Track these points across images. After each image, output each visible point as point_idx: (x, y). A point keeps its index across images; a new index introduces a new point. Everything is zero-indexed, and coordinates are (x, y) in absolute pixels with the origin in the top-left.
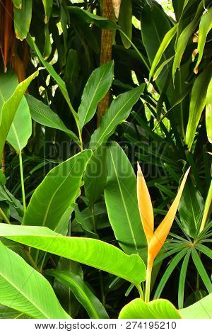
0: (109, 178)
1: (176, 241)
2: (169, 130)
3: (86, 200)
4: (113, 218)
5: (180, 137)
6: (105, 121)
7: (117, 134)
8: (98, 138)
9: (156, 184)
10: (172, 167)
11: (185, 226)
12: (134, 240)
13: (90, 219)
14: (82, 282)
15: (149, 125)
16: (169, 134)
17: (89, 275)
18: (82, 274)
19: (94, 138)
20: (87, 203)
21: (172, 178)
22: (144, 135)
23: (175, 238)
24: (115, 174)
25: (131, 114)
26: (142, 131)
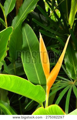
0: (24, 46)
1: (64, 81)
2: (59, 17)
3: (10, 59)
4: (26, 69)
5: (66, 21)
6: (21, 11)
7: (28, 20)
8: (17, 22)
9: (52, 48)
10: (61, 39)
11: (69, 72)
12: (39, 81)
13: (13, 70)
14: (9, 106)
15: (47, 14)
16: (59, 19)
17: (13, 103)
18: (9, 102)
19: (14, 21)
20: (11, 61)
21: (61, 45)
22: (44, 20)
23: (63, 80)
24: (27, 43)
25: (36, 7)
26: (44, 18)
